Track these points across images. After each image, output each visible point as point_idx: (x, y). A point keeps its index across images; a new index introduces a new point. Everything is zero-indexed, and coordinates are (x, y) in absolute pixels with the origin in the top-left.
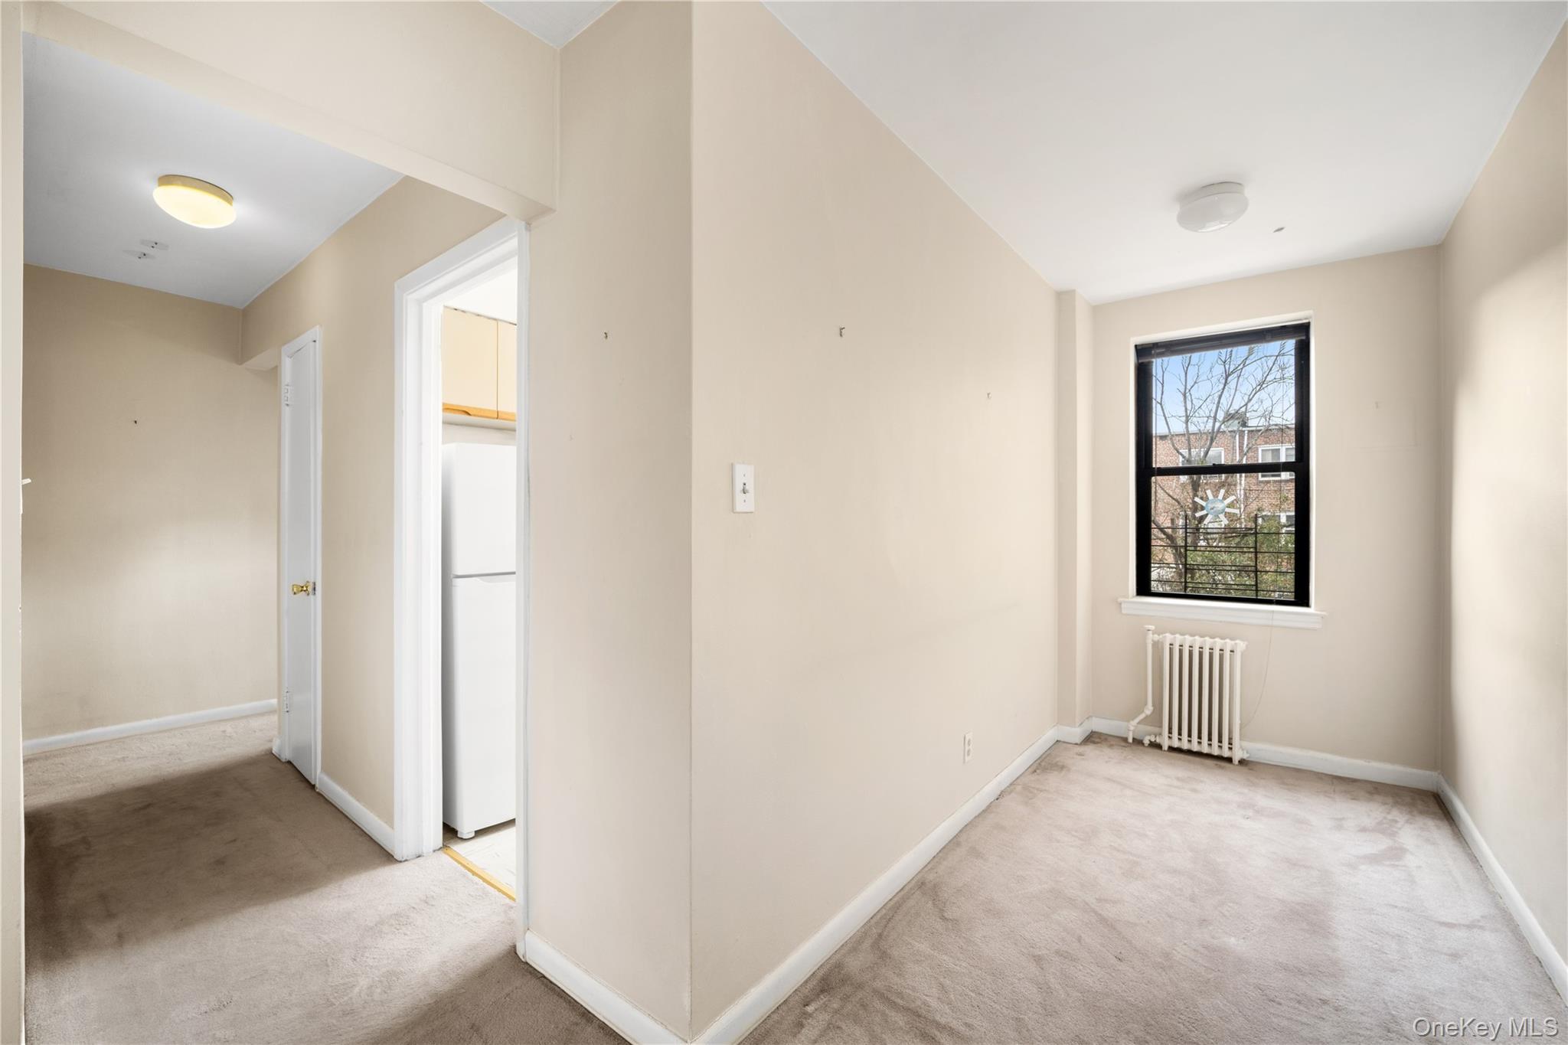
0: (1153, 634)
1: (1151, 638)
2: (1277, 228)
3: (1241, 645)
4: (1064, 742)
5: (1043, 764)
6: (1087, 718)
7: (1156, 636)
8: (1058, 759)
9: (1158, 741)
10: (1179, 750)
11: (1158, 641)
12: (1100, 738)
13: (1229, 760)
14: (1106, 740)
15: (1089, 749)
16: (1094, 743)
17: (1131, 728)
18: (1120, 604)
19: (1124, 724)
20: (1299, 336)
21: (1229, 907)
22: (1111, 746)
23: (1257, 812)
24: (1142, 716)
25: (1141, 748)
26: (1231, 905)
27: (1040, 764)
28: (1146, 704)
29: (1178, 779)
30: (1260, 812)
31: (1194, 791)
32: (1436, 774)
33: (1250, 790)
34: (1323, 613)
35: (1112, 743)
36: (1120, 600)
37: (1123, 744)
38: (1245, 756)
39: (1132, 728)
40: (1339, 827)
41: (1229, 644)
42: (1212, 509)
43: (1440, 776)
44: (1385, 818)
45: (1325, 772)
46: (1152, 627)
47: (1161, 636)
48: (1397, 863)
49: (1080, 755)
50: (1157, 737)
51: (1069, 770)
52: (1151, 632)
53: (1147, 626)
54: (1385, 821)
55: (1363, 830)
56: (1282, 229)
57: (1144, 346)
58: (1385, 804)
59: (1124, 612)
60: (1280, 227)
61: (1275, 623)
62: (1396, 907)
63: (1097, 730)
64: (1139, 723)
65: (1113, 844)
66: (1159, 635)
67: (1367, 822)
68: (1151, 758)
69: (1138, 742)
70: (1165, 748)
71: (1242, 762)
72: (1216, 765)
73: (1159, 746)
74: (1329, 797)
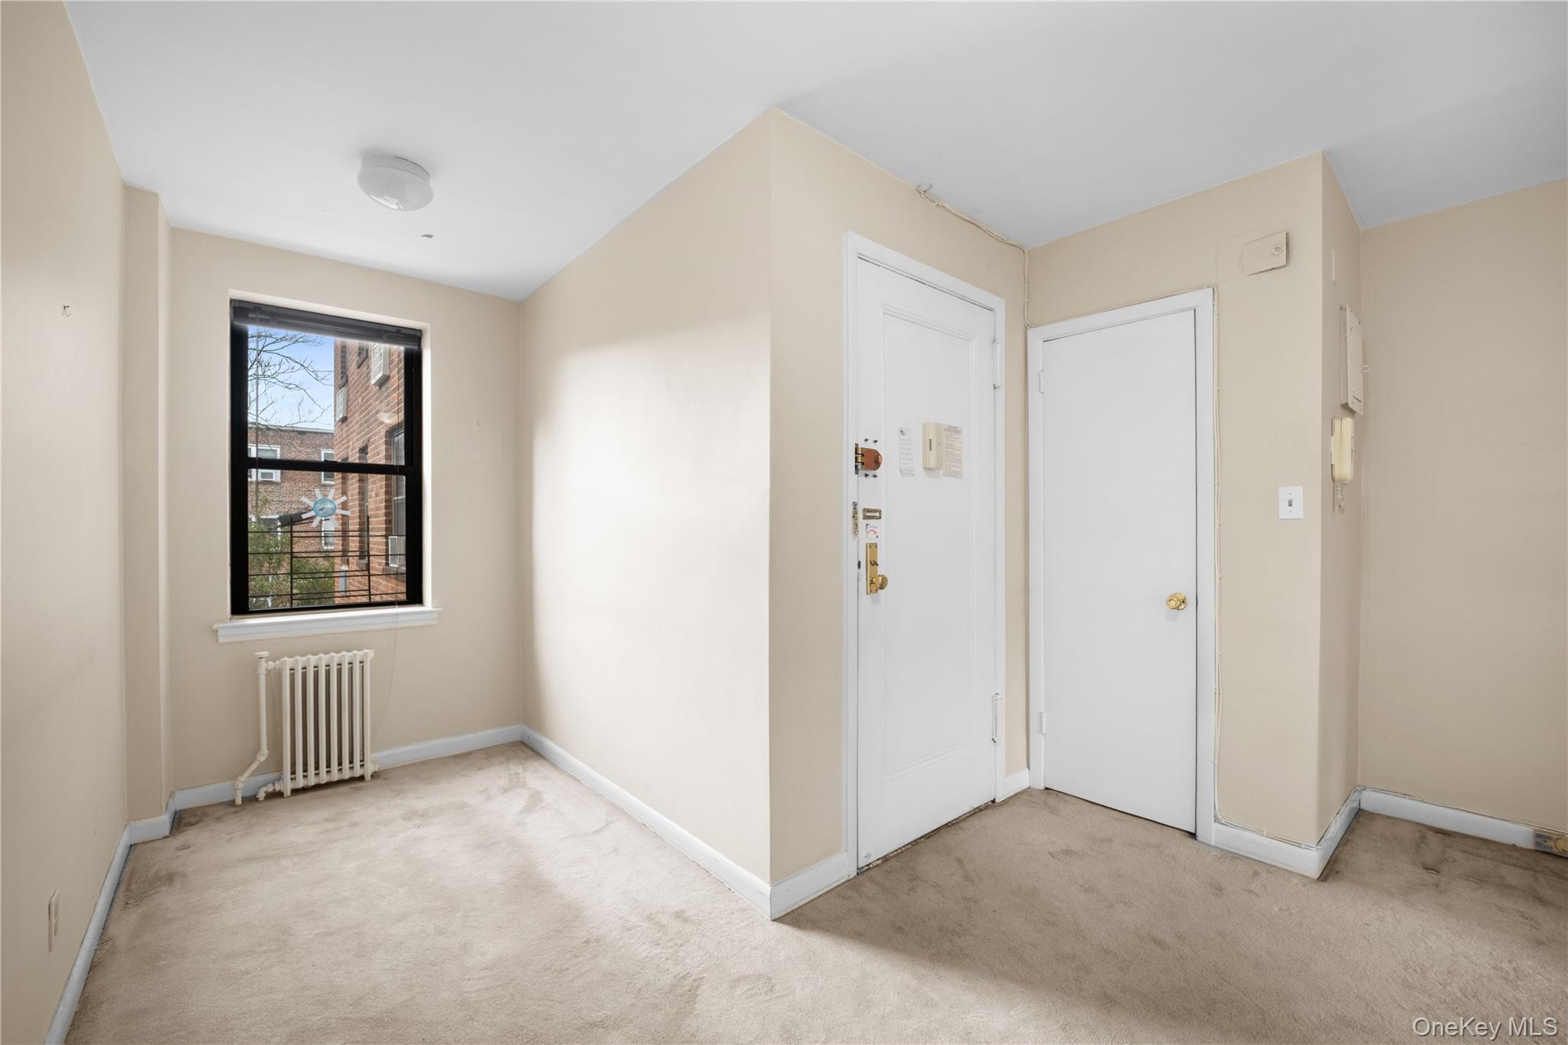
0: (266, 662)
1: (264, 667)
2: (426, 233)
3: (371, 653)
4: (144, 843)
5: (133, 887)
6: (170, 797)
7: (271, 663)
8: (154, 870)
9: (278, 788)
10: (305, 790)
11: (275, 668)
12: (196, 815)
13: (362, 778)
14: (206, 814)
15: (189, 835)
16: (190, 824)
17: (243, 784)
18: (217, 631)
19: (227, 784)
20: (411, 345)
21: (473, 916)
22: (219, 819)
23: (423, 816)
24: (255, 766)
25: (257, 805)
26: (472, 914)
27: (128, 890)
28: (258, 749)
29: (328, 820)
30: (424, 816)
31: (354, 825)
32: (520, 726)
33: (401, 799)
34: (440, 609)
35: (217, 814)
36: (215, 626)
37: (233, 809)
38: (376, 768)
39: (241, 785)
40: (489, 798)
41: (358, 655)
42: (322, 510)
43: (524, 726)
44: (510, 774)
45: (445, 755)
46: (265, 654)
47: (277, 662)
48: (542, 805)
49: (185, 847)
50: (277, 785)
51: (184, 875)
52: (263, 660)
53: (257, 654)
54: (512, 777)
55: (505, 791)
56: (431, 236)
57: (242, 305)
58: (502, 763)
59: (221, 640)
60: (430, 234)
61: (399, 625)
62: (566, 838)
63: (182, 808)
64: (249, 776)
65: (317, 931)
66: (274, 662)
67: (503, 782)
68: (279, 812)
69: (251, 800)
70: (288, 792)
71: (375, 775)
72: (352, 788)
73: (279, 795)
74: (464, 776)
